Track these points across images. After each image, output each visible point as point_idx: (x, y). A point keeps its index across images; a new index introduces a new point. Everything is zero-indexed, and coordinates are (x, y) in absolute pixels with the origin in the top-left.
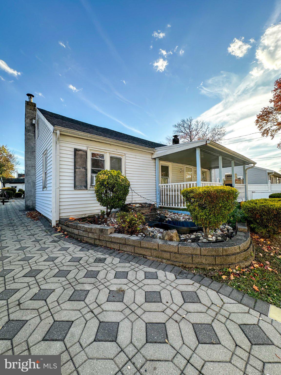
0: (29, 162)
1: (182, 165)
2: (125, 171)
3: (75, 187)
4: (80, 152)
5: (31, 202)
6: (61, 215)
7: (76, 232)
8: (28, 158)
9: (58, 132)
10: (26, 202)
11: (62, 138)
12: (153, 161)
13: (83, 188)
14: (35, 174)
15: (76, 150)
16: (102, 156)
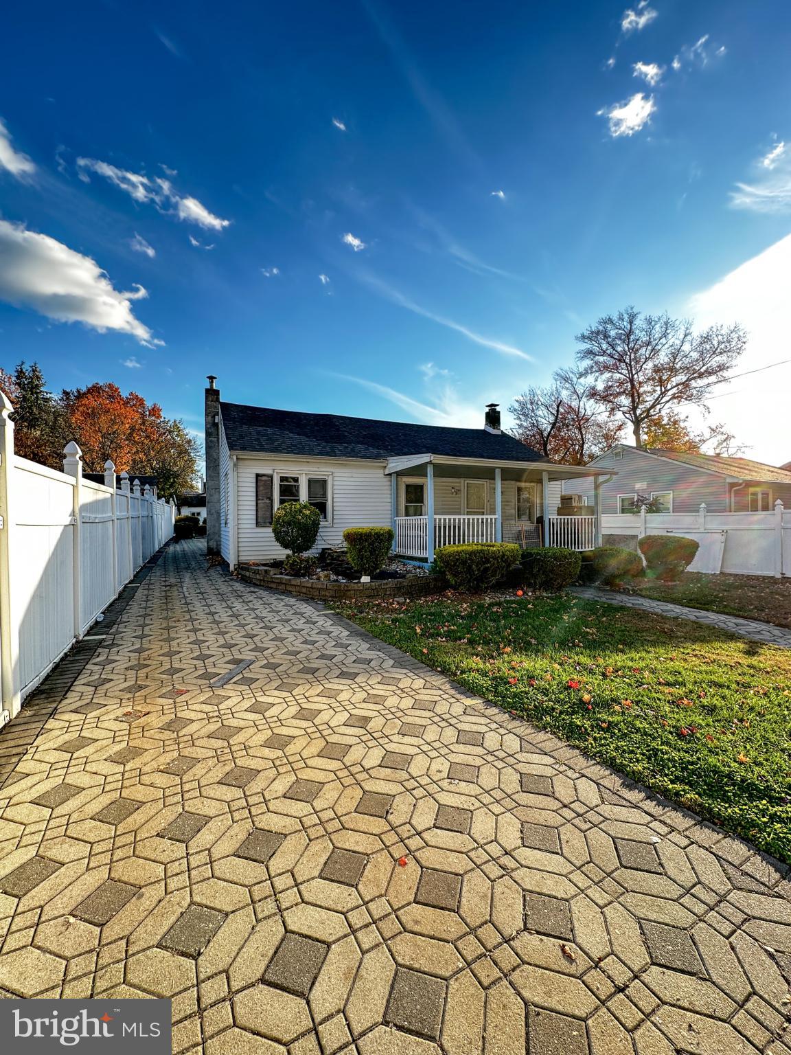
0: (211, 483)
1: (457, 480)
2: (333, 498)
3: (257, 523)
4: (264, 478)
5: (215, 543)
6: (241, 558)
7: (247, 574)
8: (210, 476)
9: (235, 458)
10: (208, 542)
11: (241, 463)
12: (388, 478)
13: (268, 524)
14: (219, 501)
15: (258, 476)
16: (296, 480)
